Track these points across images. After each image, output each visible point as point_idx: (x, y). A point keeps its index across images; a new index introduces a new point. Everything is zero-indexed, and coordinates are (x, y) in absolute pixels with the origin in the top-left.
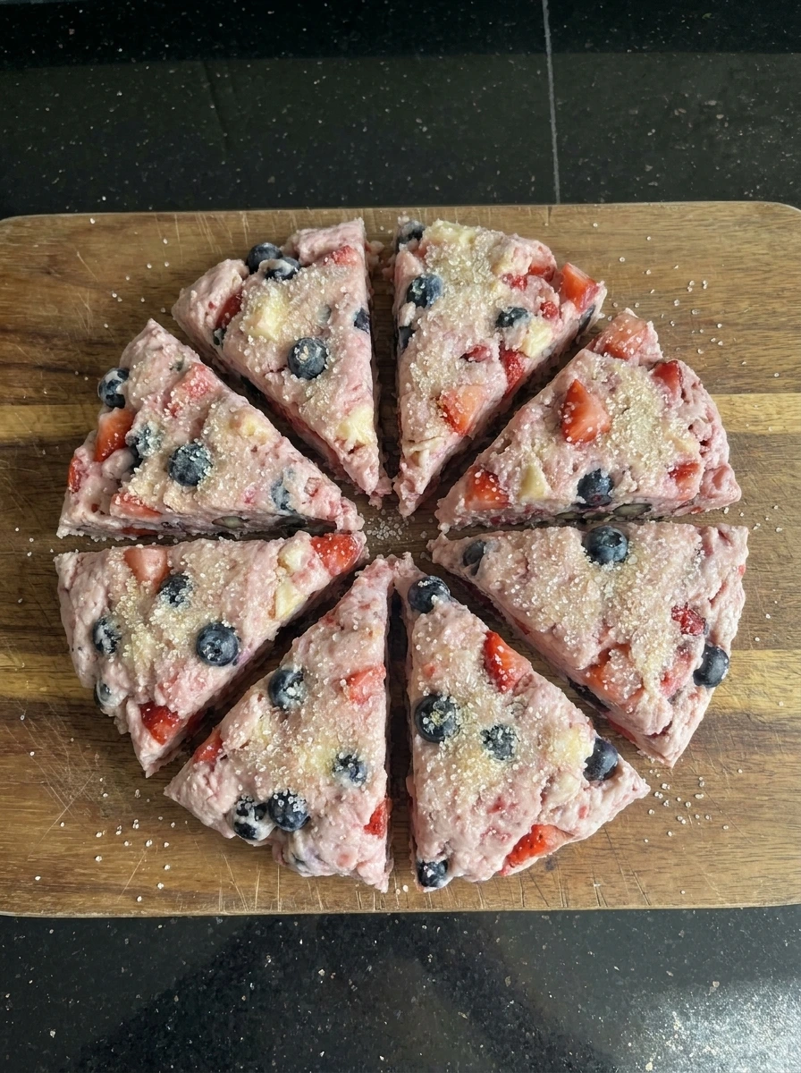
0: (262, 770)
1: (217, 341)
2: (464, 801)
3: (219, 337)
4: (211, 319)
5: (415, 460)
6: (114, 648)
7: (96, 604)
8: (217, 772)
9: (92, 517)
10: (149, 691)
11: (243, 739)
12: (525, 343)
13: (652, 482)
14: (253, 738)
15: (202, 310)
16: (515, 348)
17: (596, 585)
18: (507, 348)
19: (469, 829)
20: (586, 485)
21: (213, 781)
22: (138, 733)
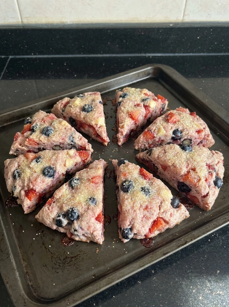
0: (65, 202)
1: (63, 111)
2: (136, 206)
3: (64, 110)
4: (62, 107)
5: (123, 127)
6: (19, 176)
7: (15, 166)
8: (51, 206)
9: (20, 147)
10: (28, 185)
11: (60, 195)
12: (150, 104)
13: (192, 132)
14: (63, 194)
15: (59, 105)
16: (147, 105)
17: (184, 155)
18: (145, 105)
19: (138, 215)
20: (175, 132)
21: (50, 208)
22: (23, 198)
